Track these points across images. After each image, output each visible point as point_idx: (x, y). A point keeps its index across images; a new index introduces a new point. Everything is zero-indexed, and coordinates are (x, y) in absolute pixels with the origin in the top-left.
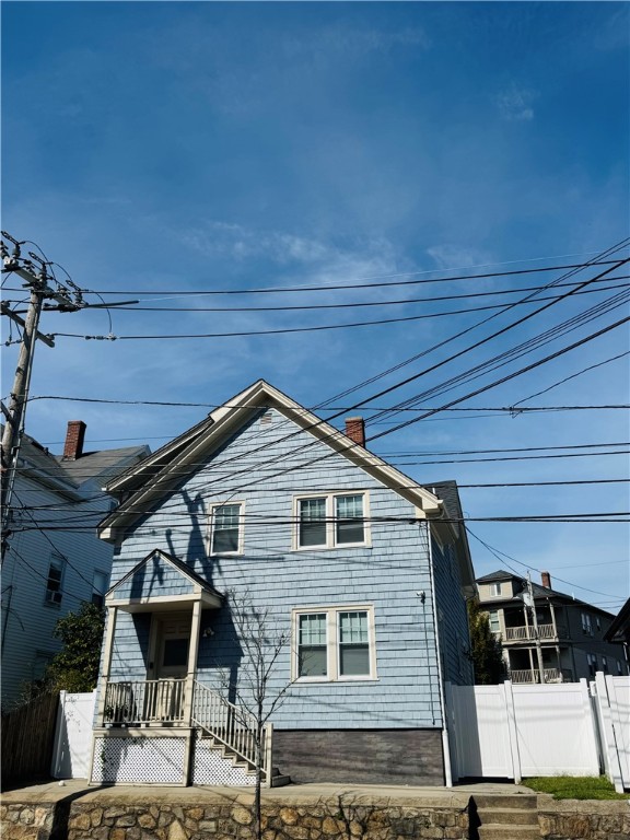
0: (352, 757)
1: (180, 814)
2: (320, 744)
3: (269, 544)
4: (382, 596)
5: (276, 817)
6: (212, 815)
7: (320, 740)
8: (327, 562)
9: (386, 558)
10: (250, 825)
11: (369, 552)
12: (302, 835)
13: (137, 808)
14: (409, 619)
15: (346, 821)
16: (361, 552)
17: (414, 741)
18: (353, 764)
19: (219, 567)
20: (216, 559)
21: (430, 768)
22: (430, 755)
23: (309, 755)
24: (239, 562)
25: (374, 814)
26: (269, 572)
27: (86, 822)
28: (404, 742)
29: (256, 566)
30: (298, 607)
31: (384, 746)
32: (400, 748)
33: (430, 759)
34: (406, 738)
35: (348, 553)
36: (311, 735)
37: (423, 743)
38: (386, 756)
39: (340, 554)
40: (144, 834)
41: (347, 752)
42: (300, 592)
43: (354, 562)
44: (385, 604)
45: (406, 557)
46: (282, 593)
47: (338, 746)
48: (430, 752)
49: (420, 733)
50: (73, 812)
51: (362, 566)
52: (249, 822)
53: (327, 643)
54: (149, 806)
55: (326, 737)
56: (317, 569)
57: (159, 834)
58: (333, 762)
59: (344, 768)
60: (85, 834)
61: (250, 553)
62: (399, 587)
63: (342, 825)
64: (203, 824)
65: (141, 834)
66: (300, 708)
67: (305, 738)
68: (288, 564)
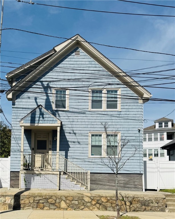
0: (111, 182)
1: (64, 199)
2: (99, 177)
3: (80, 107)
4: (124, 129)
5: (100, 200)
6: (76, 199)
7: (99, 176)
8: (103, 116)
9: (127, 116)
10: (90, 202)
11: (119, 113)
12: (109, 205)
13: (47, 197)
14: (134, 138)
15: (124, 201)
16: (116, 113)
17: (133, 177)
18: (111, 184)
19: (59, 114)
20: (57, 111)
21: (138, 186)
22: (138, 182)
23: (95, 181)
24: (67, 113)
25: (134, 199)
26: (79, 118)
27: (27, 202)
28: (129, 178)
29: (74, 115)
30: (91, 131)
31: (122, 179)
32: (128, 179)
33: (138, 183)
34: (130, 176)
35: (111, 113)
36: (96, 175)
37: (136, 178)
38: (122, 182)
39: (108, 113)
40: (51, 205)
41: (109, 180)
42: (92, 126)
43: (114, 117)
44: (125, 132)
45: (134, 116)
46: (85, 126)
47: (106, 179)
48: (138, 181)
49: (135, 175)
50: (21, 198)
51: (117, 118)
52: (90, 201)
53: (102, 144)
54: (52, 196)
55: (101, 176)
56: (99, 118)
57: (57, 205)
58: (104, 183)
59: (108, 185)
60: (27, 205)
61: (71, 110)
62: (130, 126)
63: (123, 202)
64: (73, 202)
65: (49, 205)
66: (92, 166)
67: (94, 175)
68: (87, 115)
